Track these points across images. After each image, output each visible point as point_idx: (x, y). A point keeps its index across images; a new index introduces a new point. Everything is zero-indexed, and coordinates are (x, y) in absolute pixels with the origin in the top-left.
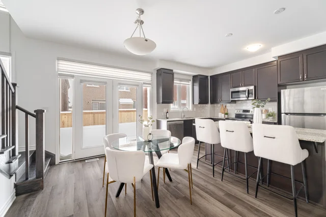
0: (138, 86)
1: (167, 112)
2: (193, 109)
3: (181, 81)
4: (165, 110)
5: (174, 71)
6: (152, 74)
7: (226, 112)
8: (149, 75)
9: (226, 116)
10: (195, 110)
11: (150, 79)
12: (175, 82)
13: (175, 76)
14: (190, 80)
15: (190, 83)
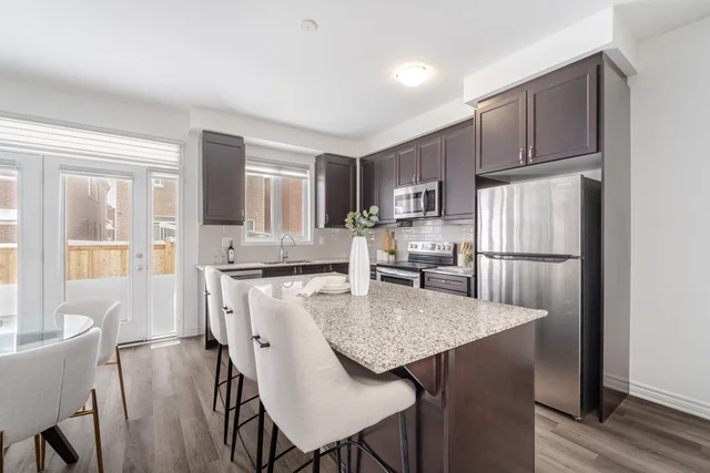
0: (131, 175)
1: (231, 248)
2: (316, 238)
3: (280, 168)
4: (225, 243)
5: (247, 139)
6: (183, 146)
7: (393, 248)
8: (175, 148)
9: (392, 258)
10: (321, 241)
11: (177, 160)
12: (247, 168)
13: (248, 152)
14: (308, 168)
15: (308, 176)
